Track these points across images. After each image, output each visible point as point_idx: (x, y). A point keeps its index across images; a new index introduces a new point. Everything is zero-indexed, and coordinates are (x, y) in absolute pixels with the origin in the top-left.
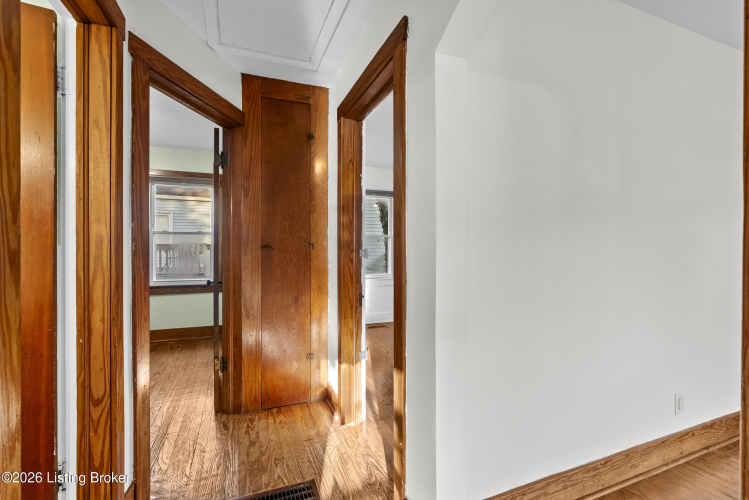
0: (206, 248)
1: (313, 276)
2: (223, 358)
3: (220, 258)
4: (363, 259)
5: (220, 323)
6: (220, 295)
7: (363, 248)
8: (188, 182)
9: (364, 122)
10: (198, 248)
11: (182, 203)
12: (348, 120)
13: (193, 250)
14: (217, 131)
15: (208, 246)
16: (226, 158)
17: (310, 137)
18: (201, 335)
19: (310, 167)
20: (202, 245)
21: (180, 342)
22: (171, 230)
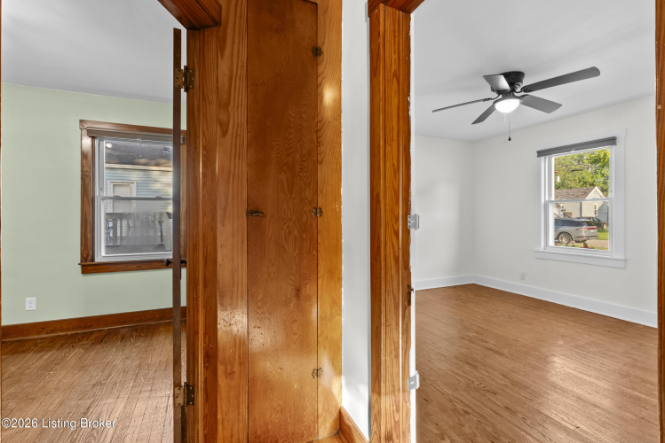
0: (166, 216)
1: (322, 254)
2: (187, 385)
3: (183, 227)
4: (412, 230)
5: (184, 303)
6: (184, 271)
7: (413, 213)
8: (144, 138)
9: (412, 15)
10: (157, 217)
11: (146, 173)
12: (389, 9)
13: (151, 218)
14: (177, 33)
15: (168, 214)
16: (193, 75)
17: (317, 52)
18: (161, 319)
19: (317, 96)
20: (161, 214)
21: (135, 329)
22: (134, 195)
